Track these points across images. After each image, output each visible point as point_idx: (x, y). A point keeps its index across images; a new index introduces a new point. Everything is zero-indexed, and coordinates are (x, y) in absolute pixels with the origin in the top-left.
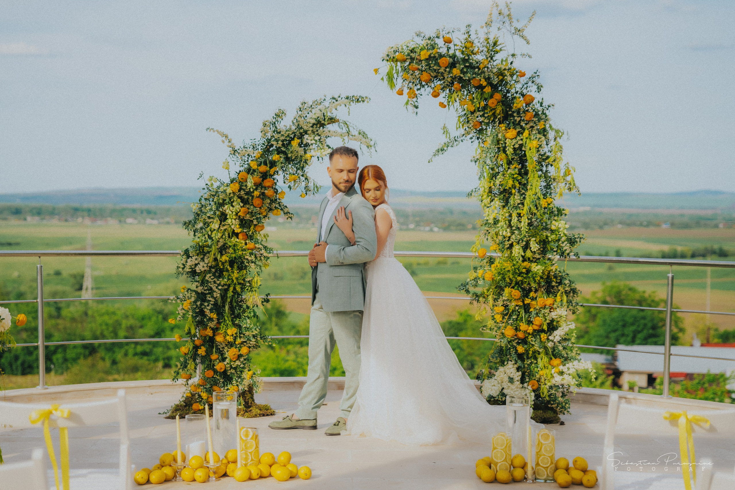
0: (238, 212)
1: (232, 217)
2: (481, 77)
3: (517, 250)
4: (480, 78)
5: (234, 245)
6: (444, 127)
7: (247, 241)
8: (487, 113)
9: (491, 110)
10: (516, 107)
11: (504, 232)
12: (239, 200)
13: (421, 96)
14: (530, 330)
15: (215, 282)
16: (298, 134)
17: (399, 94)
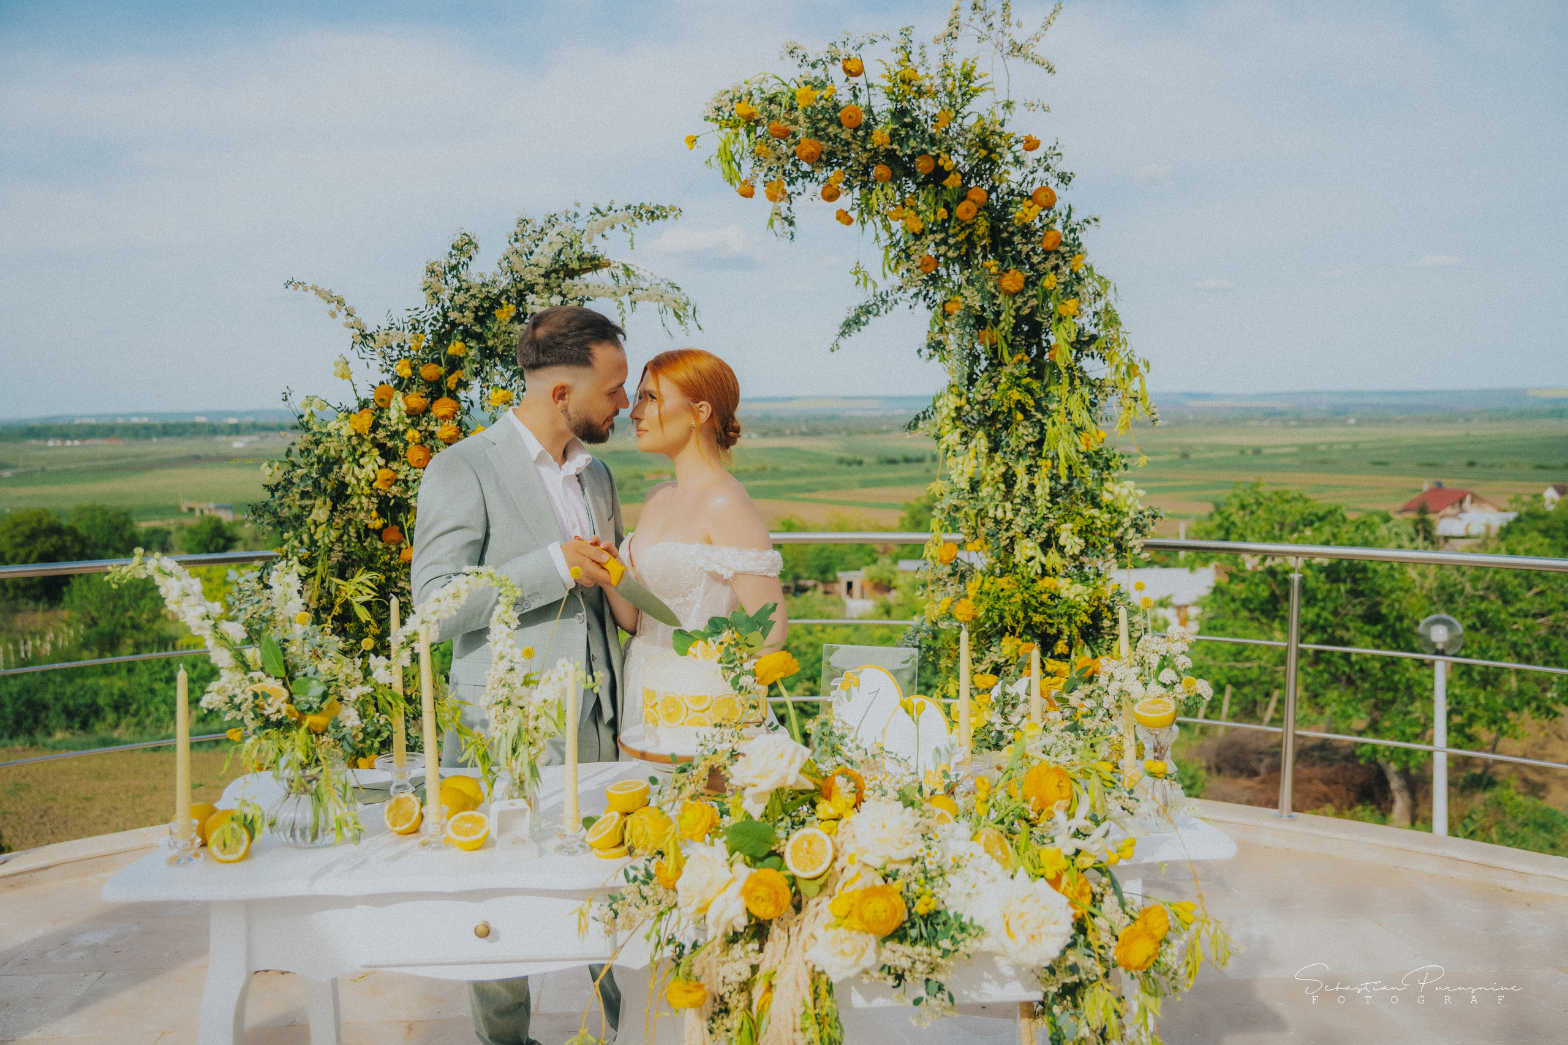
0: (375, 480)
1: (359, 493)
2: (939, 149)
3: (1028, 552)
4: (938, 152)
5: (369, 558)
6: (859, 271)
7: (403, 546)
8: (954, 236)
9: (963, 229)
10: (1020, 219)
11: (998, 509)
12: (376, 452)
13: (798, 198)
16: (513, 293)
17: (744, 196)
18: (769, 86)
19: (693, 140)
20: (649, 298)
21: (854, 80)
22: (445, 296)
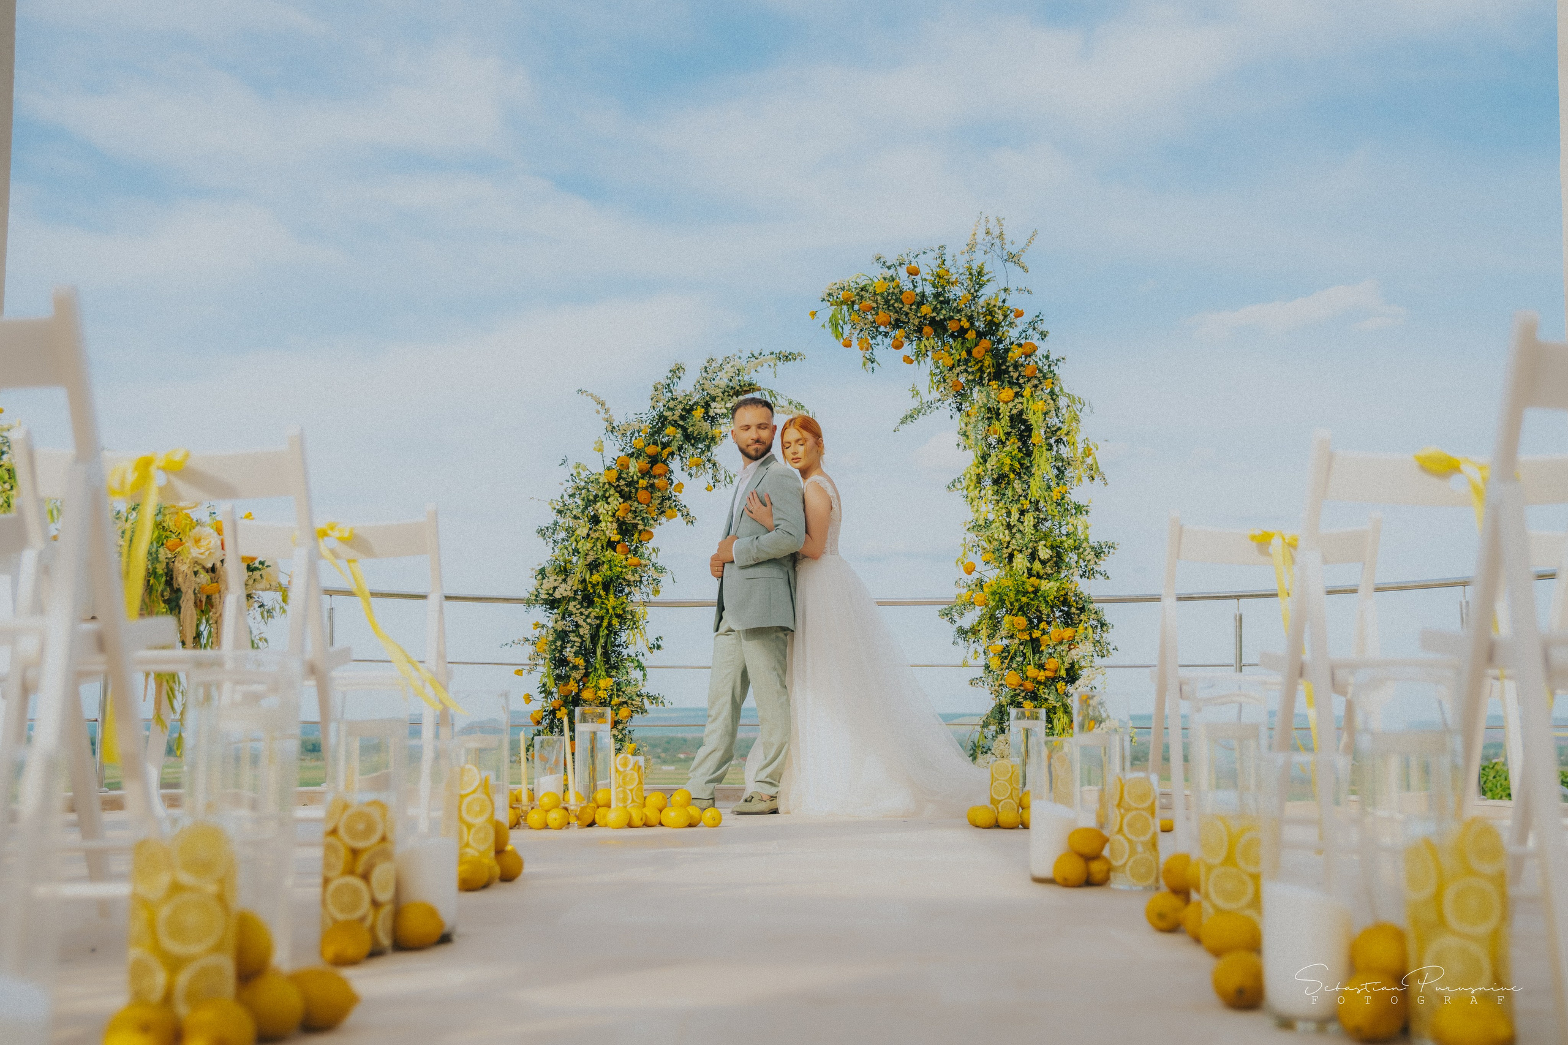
0: (616, 511)
1: (607, 519)
2: (961, 315)
3: (1021, 562)
4: (960, 317)
5: (610, 561)
6: (914, 388)
7: (629, 556)
8: (971, 367)
9: (977, 363)
10: (1012, 358)
11: (1001, 534)
12: (617, 495)
13: (877, 347)
14: (1042, 676)
15: (582, 614)
16: (702, 402)
17: (846, 346)
18: (861, 280)
19: (814, 314)
20: (784, 412)
21: (913, 276)
22: (662, 403)
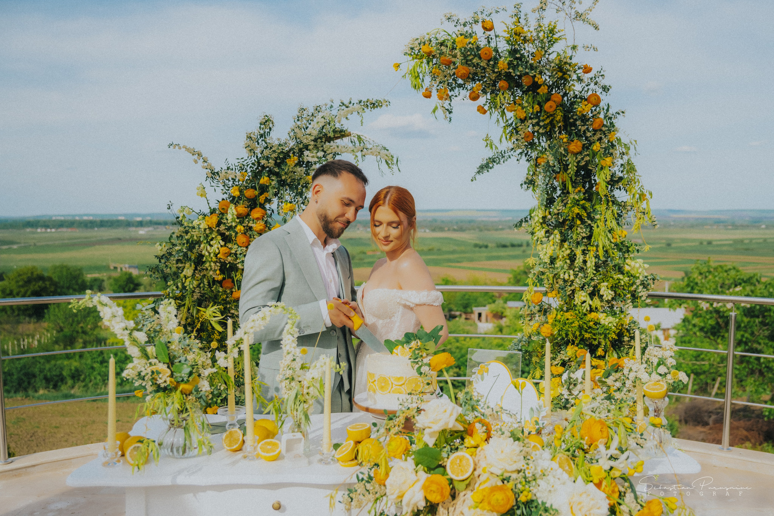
0: (219, 253)
1: (210, 260)
2: (535, 72)
6: (488, 138)
8: (543, 121)
9: (548, 117)
10: (580, 112)
11: (566, 274)
12: (219, 238)
13: (455, 98)
16: (296, 150)
17: (426, 97)
18: (441, 36)
19: (398, 66)
20: (372, 153)
21: (488, 33)
22: (258, 151)
